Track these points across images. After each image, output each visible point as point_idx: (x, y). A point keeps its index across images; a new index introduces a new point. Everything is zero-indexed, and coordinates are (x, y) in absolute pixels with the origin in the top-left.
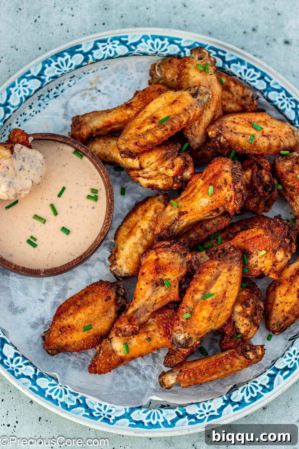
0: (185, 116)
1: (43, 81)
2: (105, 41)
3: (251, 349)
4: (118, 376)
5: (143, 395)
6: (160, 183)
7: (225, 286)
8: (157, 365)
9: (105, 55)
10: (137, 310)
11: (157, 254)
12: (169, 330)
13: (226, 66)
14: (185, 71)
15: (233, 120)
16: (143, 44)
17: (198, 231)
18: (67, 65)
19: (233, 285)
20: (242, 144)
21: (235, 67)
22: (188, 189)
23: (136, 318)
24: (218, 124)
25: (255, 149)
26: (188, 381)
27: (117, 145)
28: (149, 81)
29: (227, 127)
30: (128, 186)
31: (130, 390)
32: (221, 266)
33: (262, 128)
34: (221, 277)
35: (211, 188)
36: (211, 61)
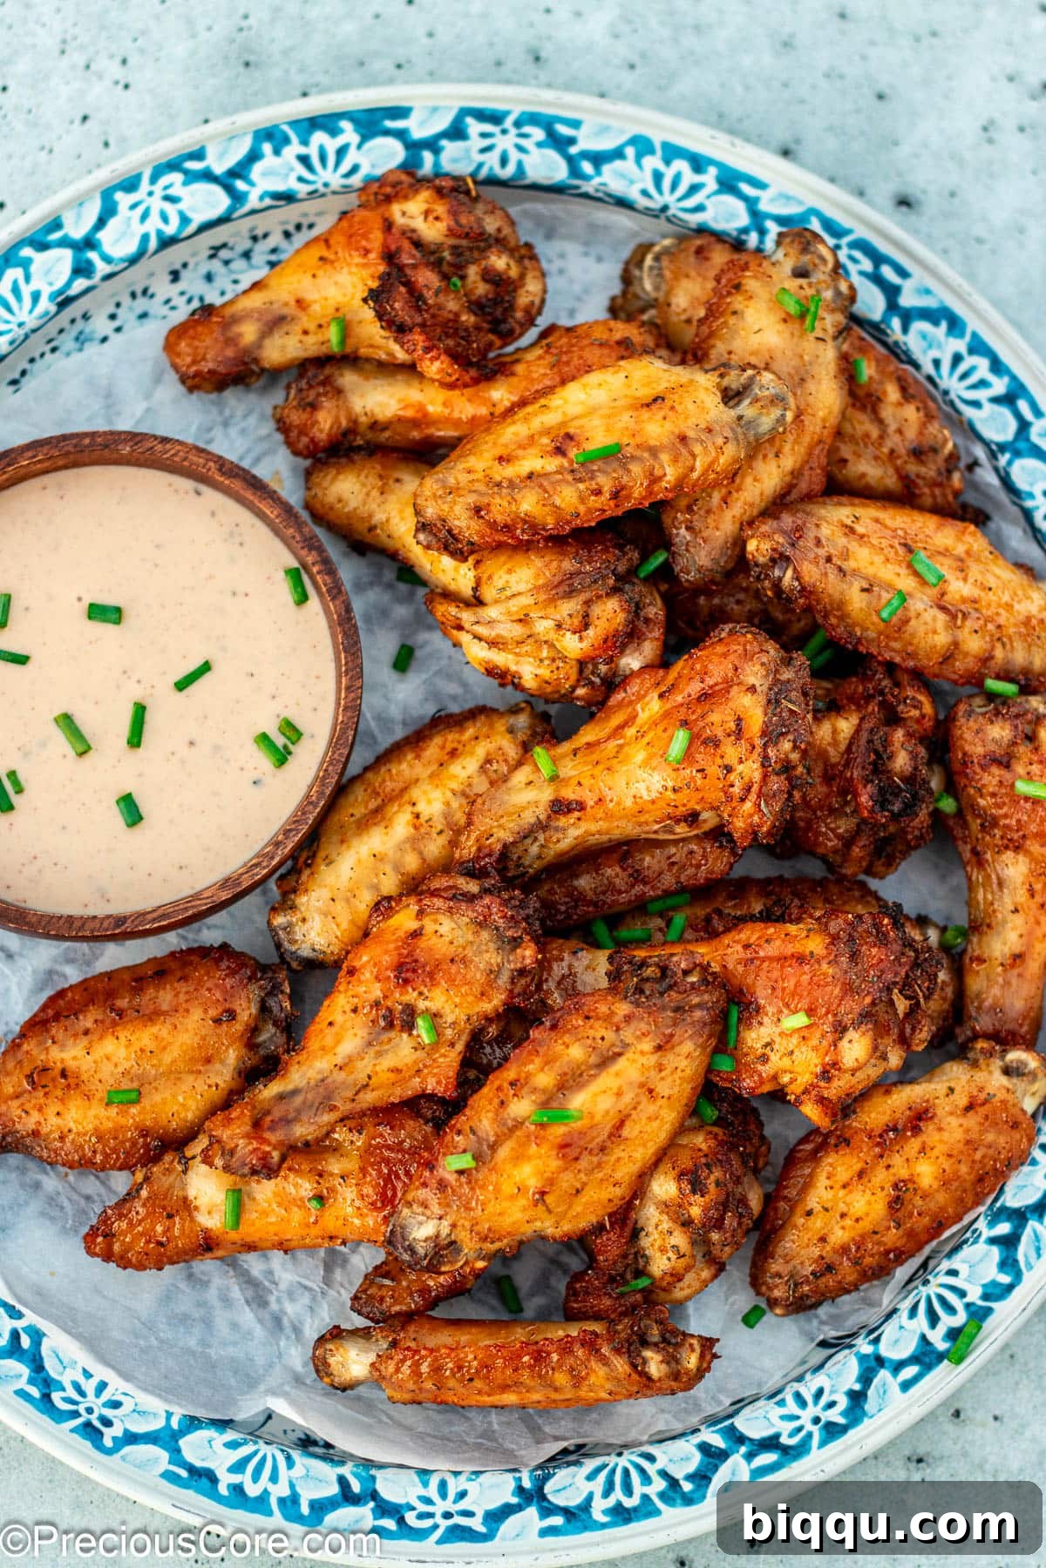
0: (675, 460)
1: (237, 198)
2: (495, 118)
3: (664, 1340)
4: (188, 1290)
5: (251, 1382)
6: (530, 672)
7: (628, 1098)
8: (332, 1293)
9: (480, 166)
10: (295, 1092)
11: (421, 914)
12: (394, 1189)
13: (896, 323)
14: (737, 302)
15: (848, 522)
16: (627, 165)
17: (609, 872)
18: (337, 164)
19: (660, 1102)
20: (854, 614)
21: (924, 336)
22: (608, 718)
23: (281, 1119)
24: (787, 520)
25: (896, 645)
26: (411, 1385)
27: (415, 495)
28: (613, 299)
29: (818, 542)
30: (426, 643)
31: (212, 1352)
32: (634, 1024)
33: (942, 579)
34: (621, 1063)
35: (681, 738)
36: (838, 293)
